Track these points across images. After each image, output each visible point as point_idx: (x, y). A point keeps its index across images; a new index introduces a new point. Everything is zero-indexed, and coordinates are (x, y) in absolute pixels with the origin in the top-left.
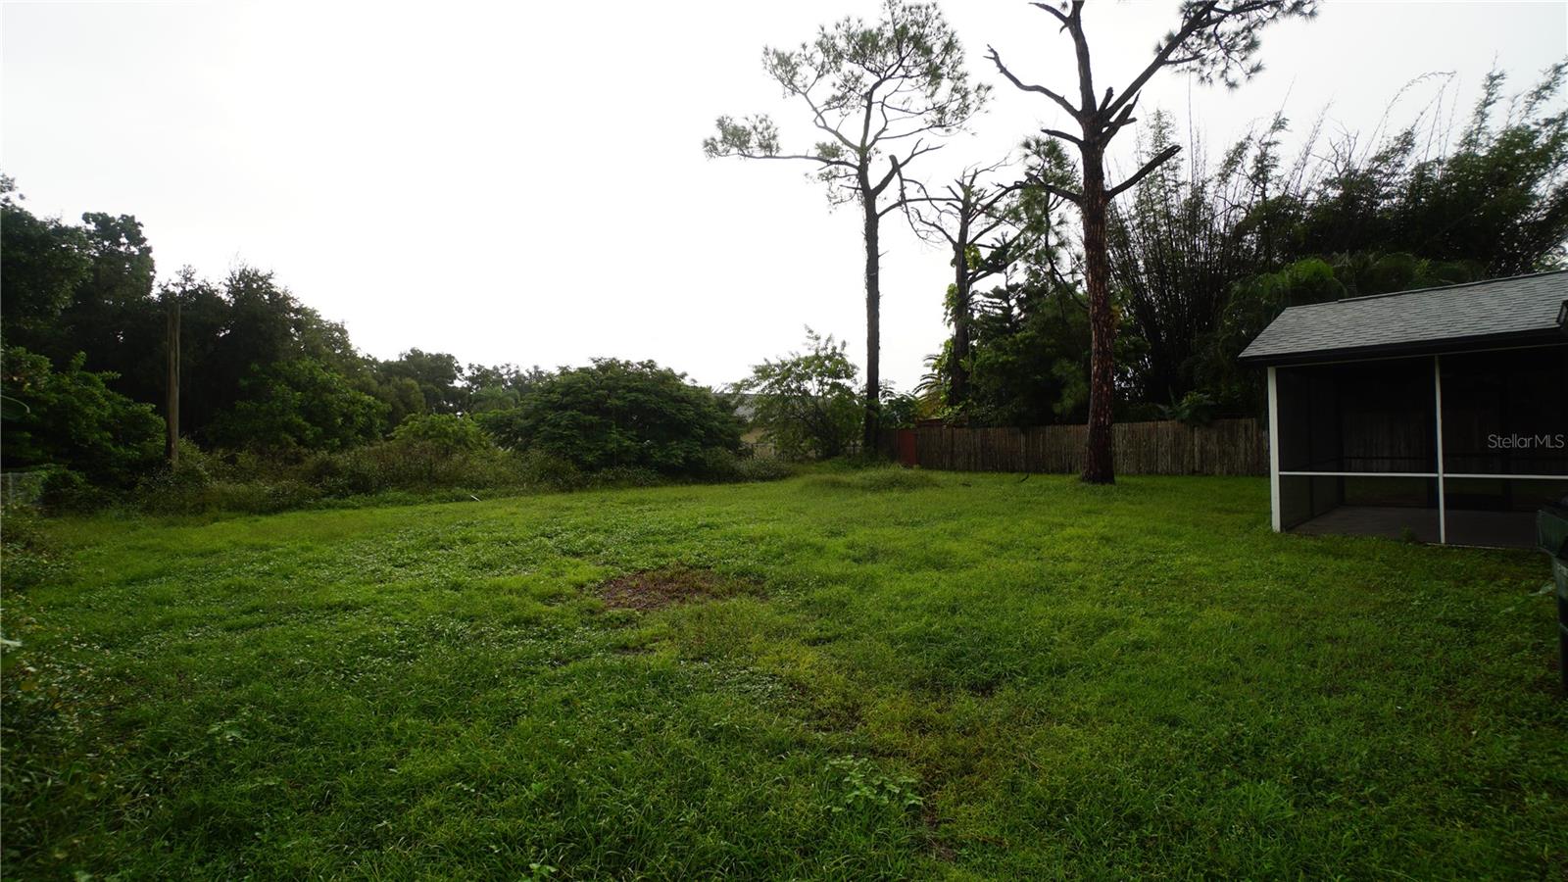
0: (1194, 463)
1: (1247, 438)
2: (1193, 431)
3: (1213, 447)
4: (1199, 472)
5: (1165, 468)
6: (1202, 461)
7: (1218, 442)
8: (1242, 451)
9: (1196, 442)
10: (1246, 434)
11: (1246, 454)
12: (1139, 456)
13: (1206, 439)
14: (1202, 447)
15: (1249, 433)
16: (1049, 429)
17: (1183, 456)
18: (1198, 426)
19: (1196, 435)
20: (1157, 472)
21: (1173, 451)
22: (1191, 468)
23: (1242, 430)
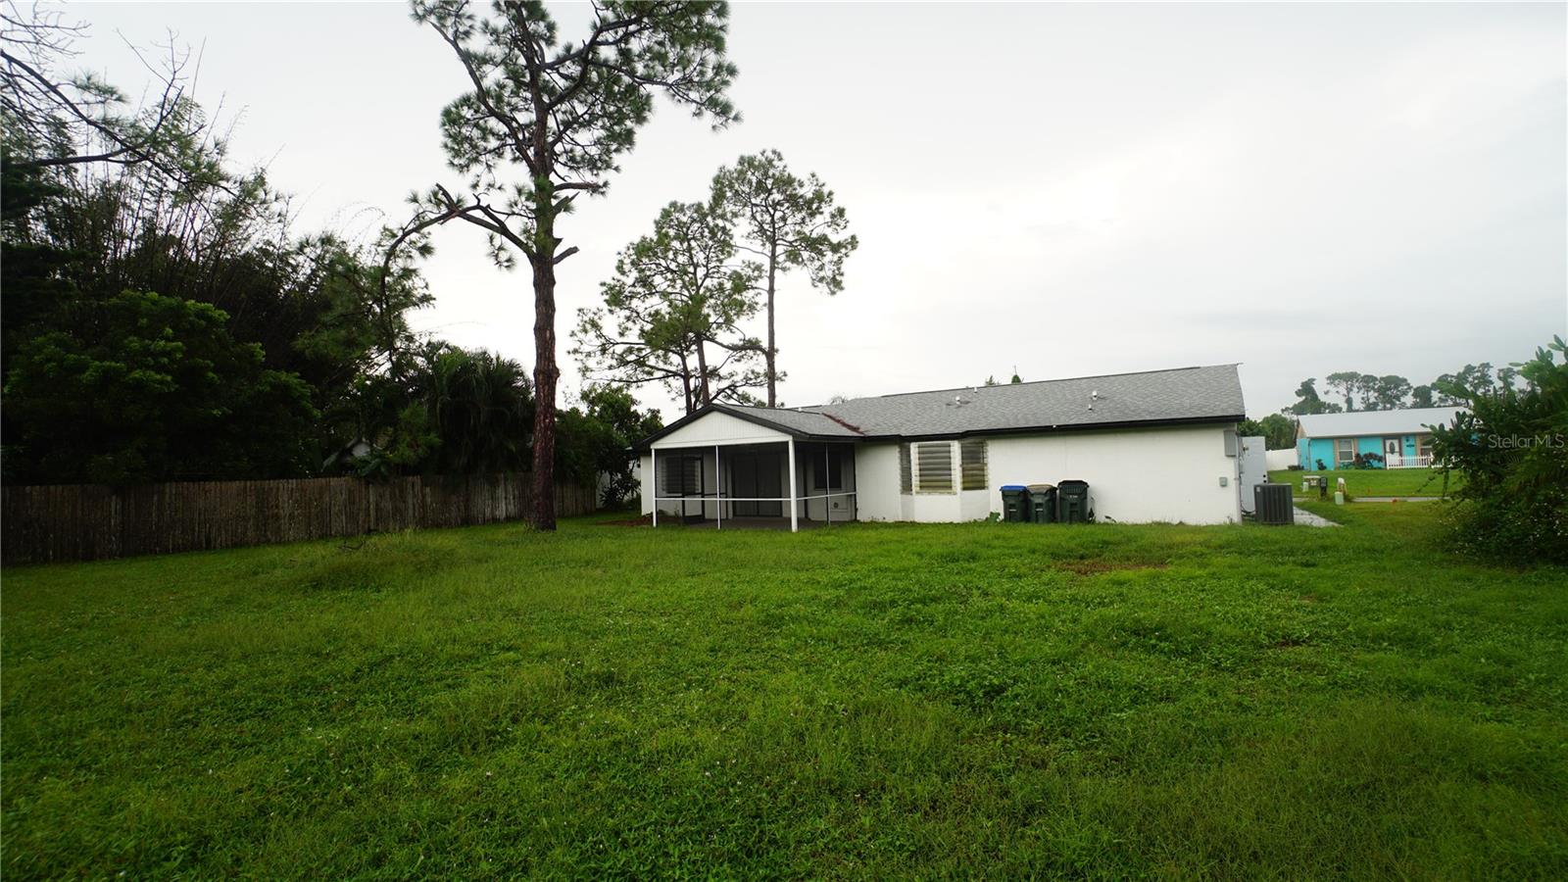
0: (369, 521)
1: (414, 496)
2: (367, 488)
3: (387, 505)
4: (375, 530)
5: (339, 529)
6: (377, 519)
7: (391, 499)
8: (411, 506)
9: (371, 500)
10: (413, 489)
11: (414, 509)
12: (309, 517)
13: (381, 497)
14: (377, 505)
15: (416, 490)
16: (170, 489)
17: (358, 514)
18: (373, 484)
19: (371, 492)
20: (331, 535)
21: (348, 509)
22: (366, 526)
23: (409, 486)
